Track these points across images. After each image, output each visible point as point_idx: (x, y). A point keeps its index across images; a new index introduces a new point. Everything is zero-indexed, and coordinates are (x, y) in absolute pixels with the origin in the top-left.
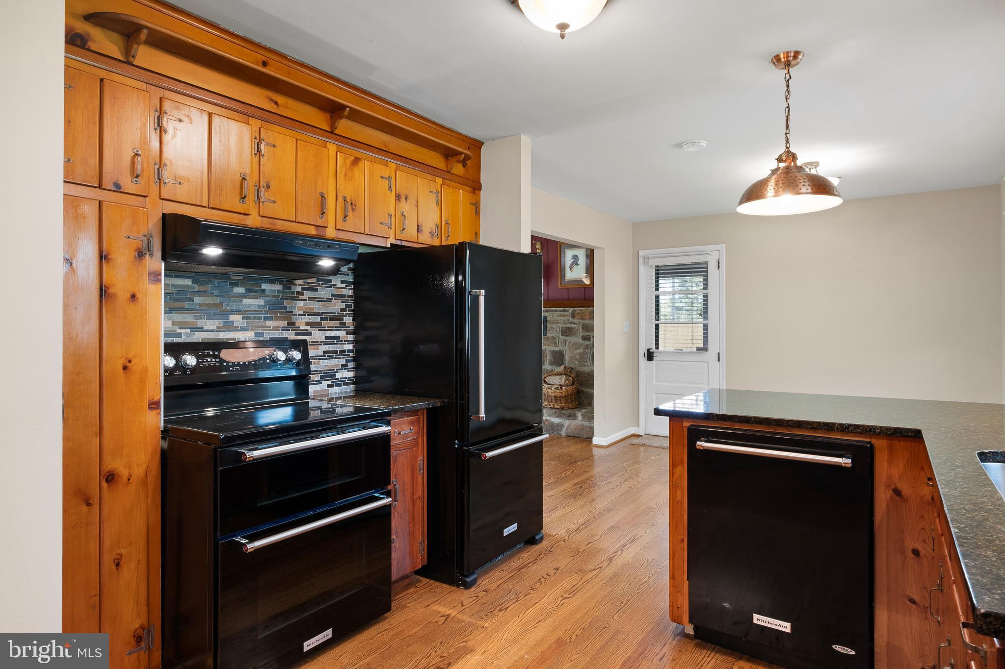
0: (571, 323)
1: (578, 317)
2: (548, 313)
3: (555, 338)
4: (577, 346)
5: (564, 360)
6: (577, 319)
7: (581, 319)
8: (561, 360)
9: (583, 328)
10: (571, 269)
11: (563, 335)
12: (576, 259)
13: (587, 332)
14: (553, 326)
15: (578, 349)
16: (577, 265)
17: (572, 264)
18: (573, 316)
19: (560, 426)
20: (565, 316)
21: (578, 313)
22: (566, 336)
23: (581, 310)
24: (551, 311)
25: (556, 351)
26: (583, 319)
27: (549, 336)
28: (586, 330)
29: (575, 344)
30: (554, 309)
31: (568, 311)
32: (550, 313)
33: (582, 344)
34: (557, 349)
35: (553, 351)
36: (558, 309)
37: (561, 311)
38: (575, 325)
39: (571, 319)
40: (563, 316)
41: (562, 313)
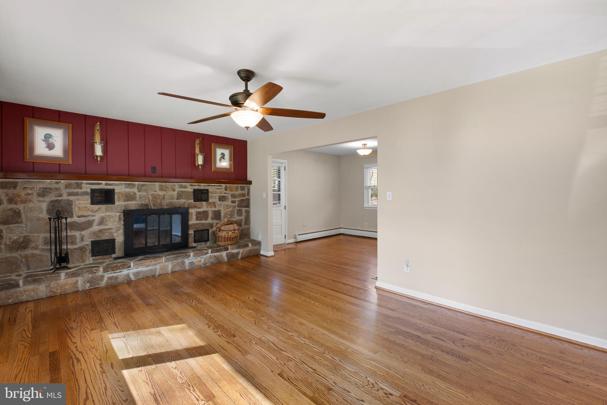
0: (225, 193)
1: (229, 190)
2: (209, 187)
3: (215, 203)
4: (228, 206)
5: (221, 215)
6: (228, 191)
7: (231, 191)
8: (219, 216)
9: (231, 196)
10: (220, 161)
11: (220, 200)
12: (223, 155)
13: (234, 198)
14: (213, 195)
15: (229, 208)
16: (224, 159)
17: (221, 158)
18: (226, 189)
19: (238, 253)
20: (221, 189)
21: (229, 188)
22: (222, 201)
23: (230, 186)
24: (211, 186)
25: (216, 211)
26: (232, 191)
27: (210, 202)
28: (233, 198)
29: (227, 206)
30: (213, 184)
31: (222, 186)
32: (211, 187)
33: (231, 206)
34: (216, 209)
35: (214, 211)
36: (216, 184)
37: (218, 186)
38: (227, 195)
39: (224, 191)
40: (220, 189)
41: (219, 187)
